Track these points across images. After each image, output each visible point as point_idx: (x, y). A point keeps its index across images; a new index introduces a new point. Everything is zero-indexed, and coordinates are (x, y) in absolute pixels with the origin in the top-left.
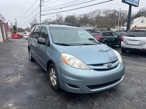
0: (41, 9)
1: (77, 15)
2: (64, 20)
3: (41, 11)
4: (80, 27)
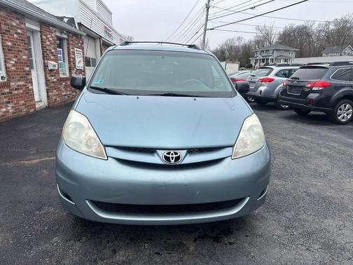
0: (207, 15)
1: (317, 23)
2: (275, 39)
3: (207, 20)
4: (321, 56)
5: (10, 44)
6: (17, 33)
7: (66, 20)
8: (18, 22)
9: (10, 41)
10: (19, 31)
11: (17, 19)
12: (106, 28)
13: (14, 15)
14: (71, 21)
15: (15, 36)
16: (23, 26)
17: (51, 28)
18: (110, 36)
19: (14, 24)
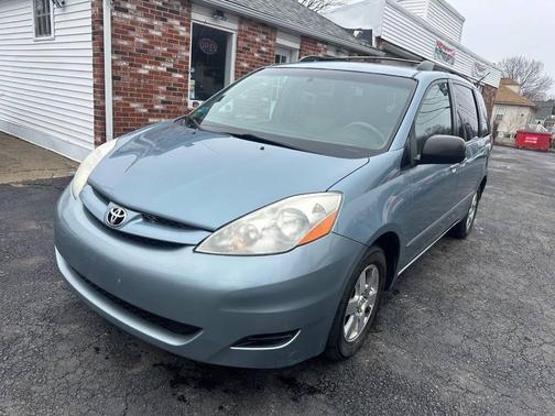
5: (245, 65)
6: (259, 52)
7: (356, 33)
8: (264, 37)
9: (247, 62)
10: (264, 49)
11: (264, 33)
12: (439, 44)
13: (260, 28)
14: (367, 34)
15: (256, 55)
16: (270, 42)
17: (319, 45)
18: (448, 58)
19: (257, 40)
